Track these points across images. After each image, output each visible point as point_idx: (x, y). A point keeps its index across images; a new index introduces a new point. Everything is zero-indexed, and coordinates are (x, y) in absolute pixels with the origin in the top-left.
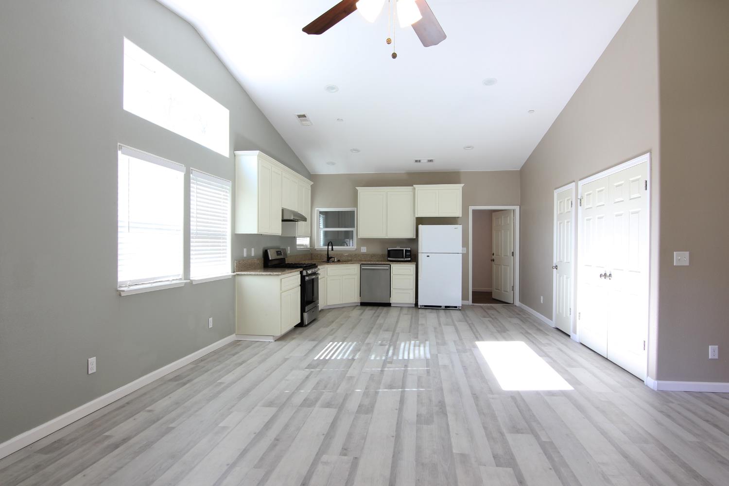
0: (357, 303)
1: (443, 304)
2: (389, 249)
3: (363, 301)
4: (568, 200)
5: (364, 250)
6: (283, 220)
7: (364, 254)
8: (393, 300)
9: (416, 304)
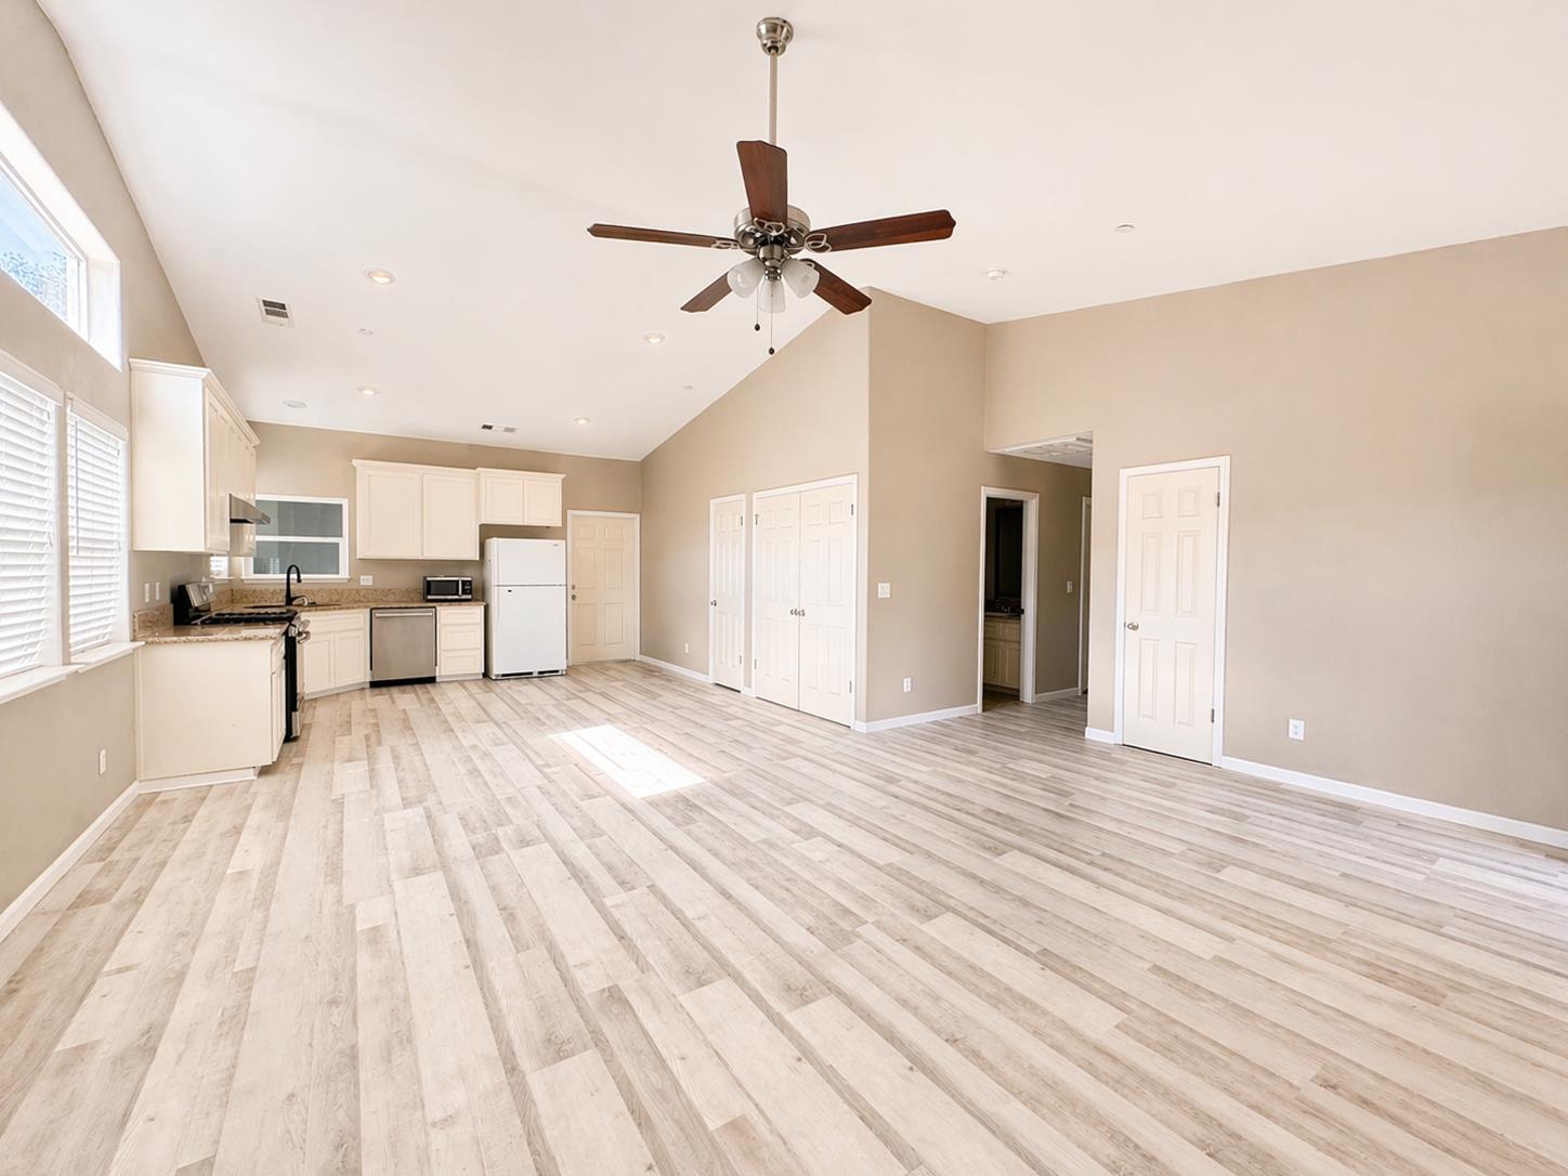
0: (364, 683)
1: (535, 670)
2: (429, 579)
3: (376, 679)
4: (734, 515)
5: (366, 581)
6: (232, 521)
7: (368, 589)
8: (441, 672)
9: (486, 675)
